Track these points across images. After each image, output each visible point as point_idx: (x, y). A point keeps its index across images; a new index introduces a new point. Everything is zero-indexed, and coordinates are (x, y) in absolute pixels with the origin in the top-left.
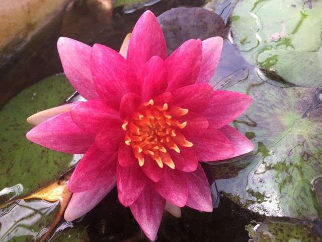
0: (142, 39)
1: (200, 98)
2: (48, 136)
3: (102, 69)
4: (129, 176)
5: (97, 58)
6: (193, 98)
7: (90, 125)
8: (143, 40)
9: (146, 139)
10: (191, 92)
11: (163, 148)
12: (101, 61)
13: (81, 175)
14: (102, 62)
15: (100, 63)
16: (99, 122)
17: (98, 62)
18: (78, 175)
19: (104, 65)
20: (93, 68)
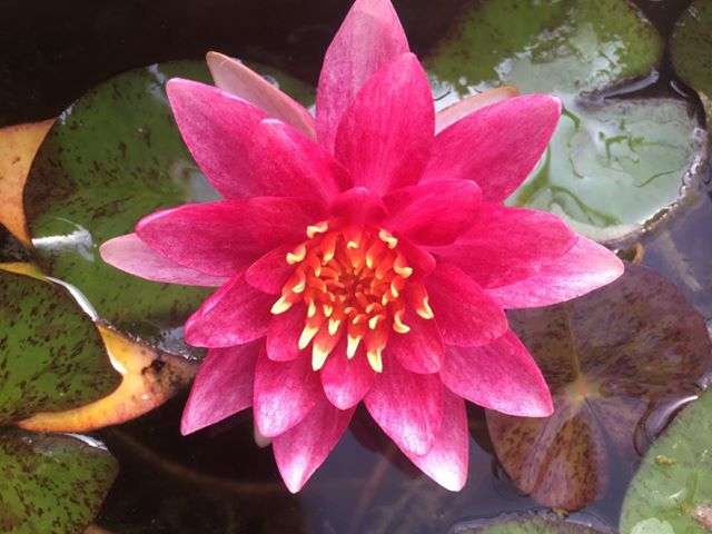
0: (501, 129)
1: (474, 319)
2: (202, 114)
3: (383, 103)
4: (247, 302)
5: (393, 78)
6: (466, 306)
7: (273, 167)
8: (502, 133)
9: (328, 281)
10: (472, 296)
11: (337, 323)
12: (394, 88)
13: (183, 223)
14: (394, 91)
15: (390, 93)
16: (292, 176)
17: (388, 85)
18: (176, 219)
19: (393, 100)
20: (370, 88)
